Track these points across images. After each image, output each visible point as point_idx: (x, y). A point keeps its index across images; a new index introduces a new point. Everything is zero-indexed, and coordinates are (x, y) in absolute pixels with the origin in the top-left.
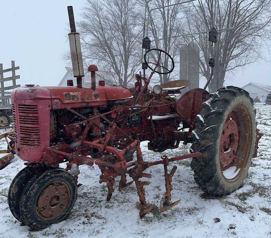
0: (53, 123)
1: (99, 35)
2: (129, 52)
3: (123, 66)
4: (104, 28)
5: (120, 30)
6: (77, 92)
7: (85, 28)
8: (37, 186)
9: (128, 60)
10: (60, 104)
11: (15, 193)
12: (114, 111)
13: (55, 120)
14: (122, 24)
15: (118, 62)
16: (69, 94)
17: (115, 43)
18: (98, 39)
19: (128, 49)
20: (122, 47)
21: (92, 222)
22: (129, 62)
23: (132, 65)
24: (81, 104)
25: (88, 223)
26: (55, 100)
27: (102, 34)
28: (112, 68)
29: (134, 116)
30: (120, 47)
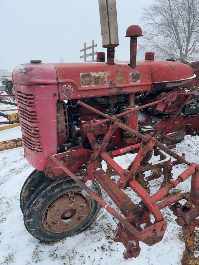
0: (62, 119)
1: (168, 16)
2: (193, 29)
3: (186, 42)
4: (173, 9)
5: (187, 10)
6: (104, 71)
7: (156, 10)
8: (41, 200)
9: (190, 36)
10: (74, 92)
11: (25, 197)
12: (161, 100)
13: (65, 116)
14: (189, 4)
15: (181, 38)
16: (89, 76)
17: (180, 22)
18: (167, 19)
19: (192, 26)
20: (187, 25)
21: (114, 249)
22: (192, 38)
23: (194, 40)
24: (109, 90)
25: (109, 249)
26: (65, 86)
27: (171, 14)
28: (176, 43)
29: (193, 103)
30: (185, 25)
